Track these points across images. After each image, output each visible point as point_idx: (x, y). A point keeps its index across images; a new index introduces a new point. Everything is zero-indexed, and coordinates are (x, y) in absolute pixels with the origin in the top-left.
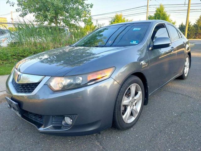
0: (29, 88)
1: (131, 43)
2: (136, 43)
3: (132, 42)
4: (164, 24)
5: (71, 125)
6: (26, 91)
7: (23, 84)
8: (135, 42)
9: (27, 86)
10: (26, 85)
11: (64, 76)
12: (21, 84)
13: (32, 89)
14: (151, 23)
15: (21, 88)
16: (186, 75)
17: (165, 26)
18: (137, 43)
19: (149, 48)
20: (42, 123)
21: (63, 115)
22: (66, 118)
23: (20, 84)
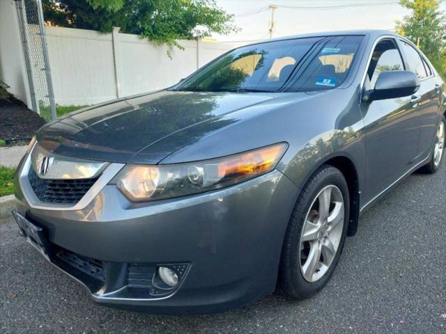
0: (69, 190)
1: (317, 83)
2: (331, 85)
3: (322, 81)
4: (394, 39)
5: (176, 287)
6: (63, 199)
7: (54, 181)
8: (330, 81)
9: (66, 186)
10: (63, 183)
11: (157, 164)
12: (51, 180)
13: (76, 195)
14: (364, 35)
15: (50, 189)
16: (436, 164)
17: (397, 45)
18: (334, 85)
19: (363, 96)
20: (101, 278)
21: (155, 263)
22: (161, 268)
23: (47, 180)
